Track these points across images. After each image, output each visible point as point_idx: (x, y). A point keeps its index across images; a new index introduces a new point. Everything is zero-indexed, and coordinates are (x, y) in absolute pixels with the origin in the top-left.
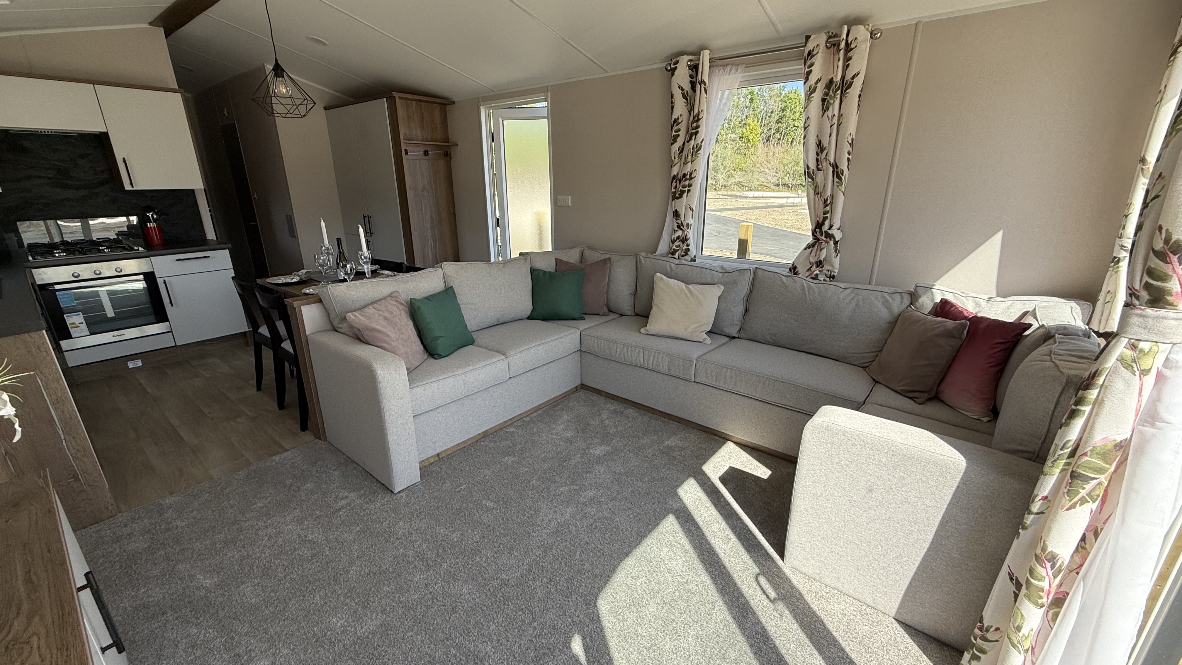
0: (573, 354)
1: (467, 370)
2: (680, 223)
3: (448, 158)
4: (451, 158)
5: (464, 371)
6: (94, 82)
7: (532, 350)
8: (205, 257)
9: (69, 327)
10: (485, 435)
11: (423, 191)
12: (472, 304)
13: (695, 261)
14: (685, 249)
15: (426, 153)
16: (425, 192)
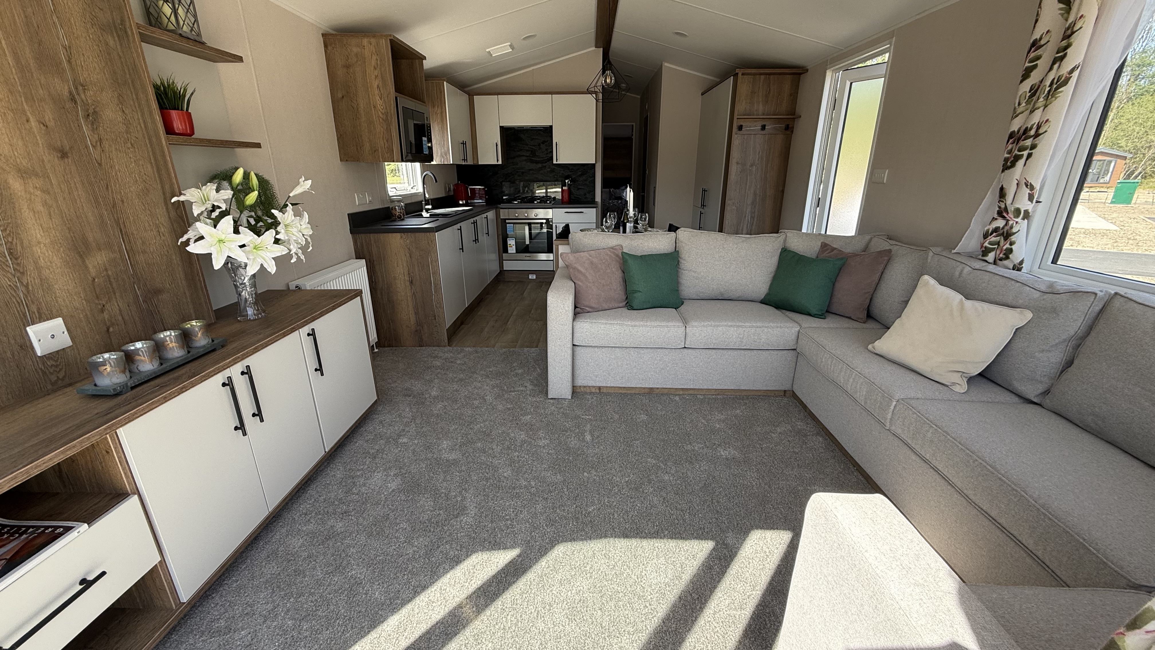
0: (785, 352)
1: (637, 323)
2: (1003, 206)
3: (788, 132)
4: (792, 132)
5: (633, 323)
6: (551, 93)
7: (720, 329)
8: (581, 212)
9: (508, 246)
10: (651, 392)
11: (752, 166)
12: (695, 272)
13: (1019, 270)
14: (1007, 249)
15: (763, 128)
16: (754, 168)
